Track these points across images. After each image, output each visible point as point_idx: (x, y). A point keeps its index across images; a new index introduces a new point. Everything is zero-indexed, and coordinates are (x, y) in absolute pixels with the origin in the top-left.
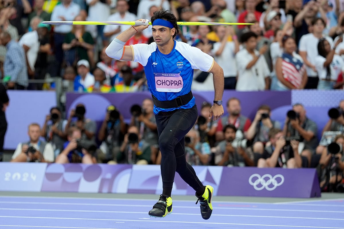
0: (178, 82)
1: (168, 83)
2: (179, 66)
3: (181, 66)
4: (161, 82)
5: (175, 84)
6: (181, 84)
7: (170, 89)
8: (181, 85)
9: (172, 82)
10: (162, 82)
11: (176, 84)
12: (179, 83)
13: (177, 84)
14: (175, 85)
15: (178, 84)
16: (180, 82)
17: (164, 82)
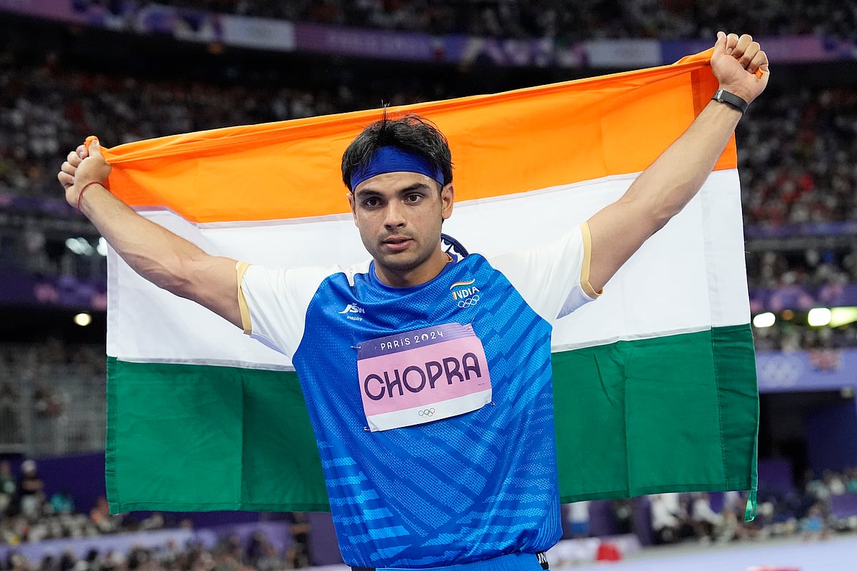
0: (464, 363)
1: (414, 379)
2: (464, 299)
3: (470, 296)
4: (382, 382)
5: (449, 376)
6: (476, 369)
7: (428, 407)
8: (479, 375)
9: (434, 370)
10: (385, 385)
11: (456, 372)
12: (467, 369)
13: (459, 371)
14: (450, 382)
15: (461, 370)
16: (470, 362)
17: (394, 383)
